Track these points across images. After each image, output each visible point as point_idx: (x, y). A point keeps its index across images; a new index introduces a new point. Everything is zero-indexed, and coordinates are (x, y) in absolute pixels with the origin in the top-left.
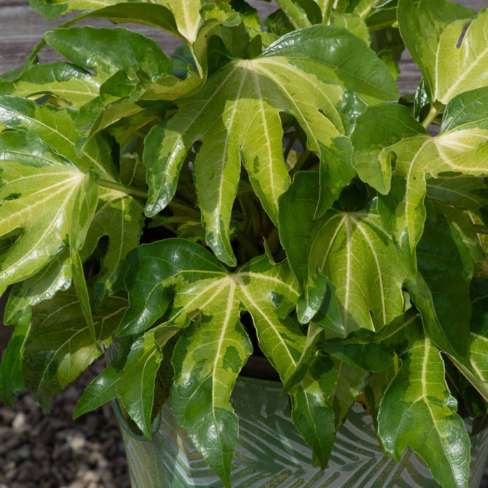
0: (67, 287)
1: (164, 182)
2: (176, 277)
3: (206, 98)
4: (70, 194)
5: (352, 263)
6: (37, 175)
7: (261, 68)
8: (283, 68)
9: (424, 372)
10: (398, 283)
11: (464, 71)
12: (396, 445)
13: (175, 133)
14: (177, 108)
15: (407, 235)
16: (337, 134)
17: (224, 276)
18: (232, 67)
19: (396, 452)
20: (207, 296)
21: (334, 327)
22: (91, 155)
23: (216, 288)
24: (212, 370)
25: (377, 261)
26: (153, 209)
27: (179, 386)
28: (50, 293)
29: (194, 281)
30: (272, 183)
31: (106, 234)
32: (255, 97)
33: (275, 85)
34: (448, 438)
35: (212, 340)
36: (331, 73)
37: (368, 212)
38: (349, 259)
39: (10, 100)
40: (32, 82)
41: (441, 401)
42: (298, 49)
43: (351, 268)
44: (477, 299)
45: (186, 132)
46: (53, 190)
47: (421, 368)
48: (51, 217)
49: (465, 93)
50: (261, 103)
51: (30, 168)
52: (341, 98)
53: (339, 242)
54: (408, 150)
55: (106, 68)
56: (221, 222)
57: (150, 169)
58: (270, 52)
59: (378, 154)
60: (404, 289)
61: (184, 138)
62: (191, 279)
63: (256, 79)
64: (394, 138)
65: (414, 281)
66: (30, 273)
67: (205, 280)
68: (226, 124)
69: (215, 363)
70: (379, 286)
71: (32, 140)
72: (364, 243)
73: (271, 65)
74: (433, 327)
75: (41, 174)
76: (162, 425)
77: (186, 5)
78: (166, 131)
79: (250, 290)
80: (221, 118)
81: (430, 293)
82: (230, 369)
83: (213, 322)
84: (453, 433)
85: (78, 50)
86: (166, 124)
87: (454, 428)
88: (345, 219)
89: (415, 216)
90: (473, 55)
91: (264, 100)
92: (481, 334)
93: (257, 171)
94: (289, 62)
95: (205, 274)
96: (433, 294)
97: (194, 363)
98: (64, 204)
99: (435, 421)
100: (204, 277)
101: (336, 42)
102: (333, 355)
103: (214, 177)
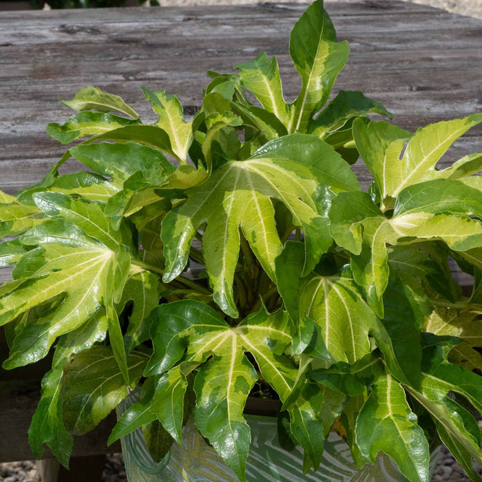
0: (103, 339)
1: (178, 255)
2: (189, 330)
3: (209, 190)
4: (103, 266)
5: (330, 314)
6: (74, 254)
7: (251, 167)
8: (269, 168)
9: (389, 397)
10: (365, 332)
11: (406, 177)
12: (370, 451)
13: (185, 217)
14: (187, 197)
15: (374, 288)
16: (315, 215)
17: (227, 329)
18: (228, 166)
19: (371, 456)
20: (214, 344)
21: (322, 357)
22: (116, 239)
23: (221, 337)
24: (226, 394)
25: (348, 313)
26: (170, 277)
27: (201, 408)
28: (89, 344)
29: (204, 333)
30: (267, 250)
31: (131, 299)
32: (249, 189)
33: (264, 179)
34: (411, 444)
35: (224, 373)
36: (307, 170)
37: (340, 276)
38: (327, 310)
39: (50, 195)
40: (62, 188)
41: (404, 417)
42: (280, 152)
43: (330, 319)
44: (426, 347)
45: (194, 216)
46: (89, 264)
47: (386, 395)
48: (88, 283)
49: (412, 186)
50: (253, 192)
51: (67, 248)
52: (315, 190)
53: (319, 298)
54: (371, 226)
55: (121, 175)
56: (226, 284)
57: (167, 245)
58: (258, 154)
59: (349, 227)
60: (370, 336)
61: (193, 221)
62: (201, 331)
63: (248, 176)
64: (360, 217)
65: (377, 330)
66: (74, 327)
67: (212, 332)
68: (226, 209)
69: (228, 389)
70: (350, 333)
71: (69, 226)
72: (338, 299)
73: (259, 165)
74: (393, 366)
75: (77, 253)
76: (170, 461)
77: (176, 132)
78: (179, 216)
79: (249, 338)
80: (222, 205)
81: (390, 339)
82: (241, 392)
83: (223, 361)
84: (415, 440)
85: (98, 161)
86: (178, 210)
87: (416, 436)
88: (323, 282)
89: (380, 273)
90: (413, 165)
91: (256, 190)
92: (430, 374)
93: (254, 242)
94: (274, 163)
95: (212, 328)
96: (392, 340)
97: (211, 390)
98: (99, 274)
99: (400, 432)
100: (211, 330)
101: (309, 146)
102: (319, 382)
103: (218, 249)
